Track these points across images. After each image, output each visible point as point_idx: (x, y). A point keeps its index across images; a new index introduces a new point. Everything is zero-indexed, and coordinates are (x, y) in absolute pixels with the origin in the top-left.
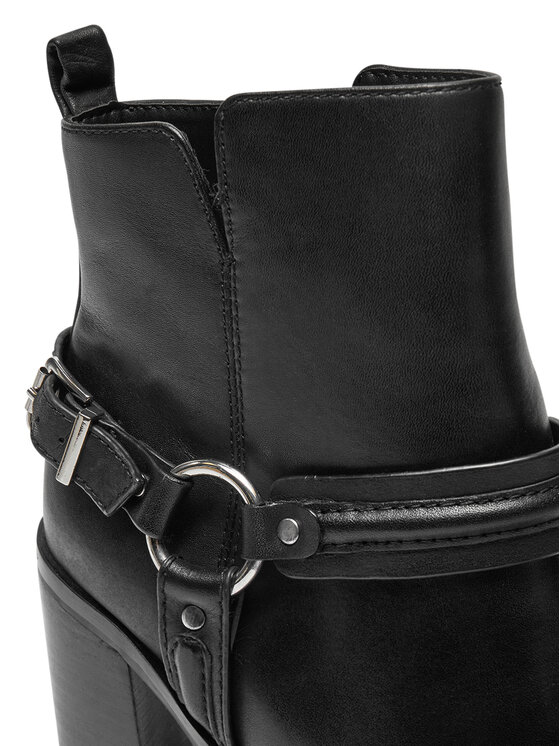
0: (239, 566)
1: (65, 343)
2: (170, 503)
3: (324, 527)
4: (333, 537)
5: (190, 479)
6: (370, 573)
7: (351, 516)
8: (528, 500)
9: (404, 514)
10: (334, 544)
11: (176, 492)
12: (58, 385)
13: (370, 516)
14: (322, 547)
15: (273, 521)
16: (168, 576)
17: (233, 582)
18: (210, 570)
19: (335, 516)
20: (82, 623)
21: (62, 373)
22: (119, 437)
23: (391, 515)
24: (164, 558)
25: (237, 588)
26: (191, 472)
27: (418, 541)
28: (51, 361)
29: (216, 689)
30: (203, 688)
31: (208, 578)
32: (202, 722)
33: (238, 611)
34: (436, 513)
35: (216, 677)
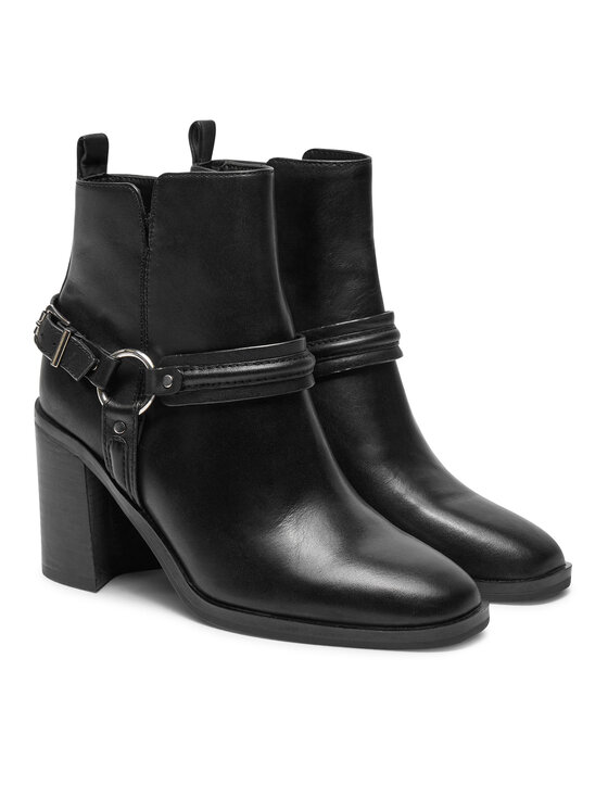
0: (143, 400)
1: (56, 300)
2: (111, 370)
3: (184, 378)
4: (189, 383)
5: (120, 359)
6: (206, 400)
7: (197, 372)
8: (293, 362)
9: (222, 370)
10: (189, 386)
11: (113, 365)
12: (54, 319)
13: (206, 372)
14: (183, 388)
15: (160, 377)
16: (107, 407)
17: (140, 408)
18: (129, 403)
19: (189, 373)
20: (60, 445)
21: (57, 313)
22: (84, 341)
23: (215, 371)
24: (105, 398)
25: (141, 411)
26: (120, 356)
27: (228, 383)
28: (49, 308)
29: (130, 465)
30: (123, 465)
31: (128, 407)
32: (122, 485)
33: (142, 423)
34: (236, 369)
35: (130, 457)
